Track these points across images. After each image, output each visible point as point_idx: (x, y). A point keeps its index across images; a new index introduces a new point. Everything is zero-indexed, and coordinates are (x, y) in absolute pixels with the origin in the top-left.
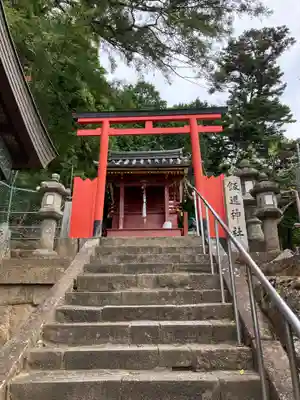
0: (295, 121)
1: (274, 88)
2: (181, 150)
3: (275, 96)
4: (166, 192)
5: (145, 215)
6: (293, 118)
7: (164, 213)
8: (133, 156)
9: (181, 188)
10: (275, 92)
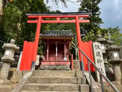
0: (103, 23)
1: (97, 13)
2: (70, 30)
3: (97, 16)
4: (65, 46)
5: (57, 55)
6: (103, 22)
7: (64, 54)
8: (53, 32)
9: (70, 44)
10: (97, 14)
